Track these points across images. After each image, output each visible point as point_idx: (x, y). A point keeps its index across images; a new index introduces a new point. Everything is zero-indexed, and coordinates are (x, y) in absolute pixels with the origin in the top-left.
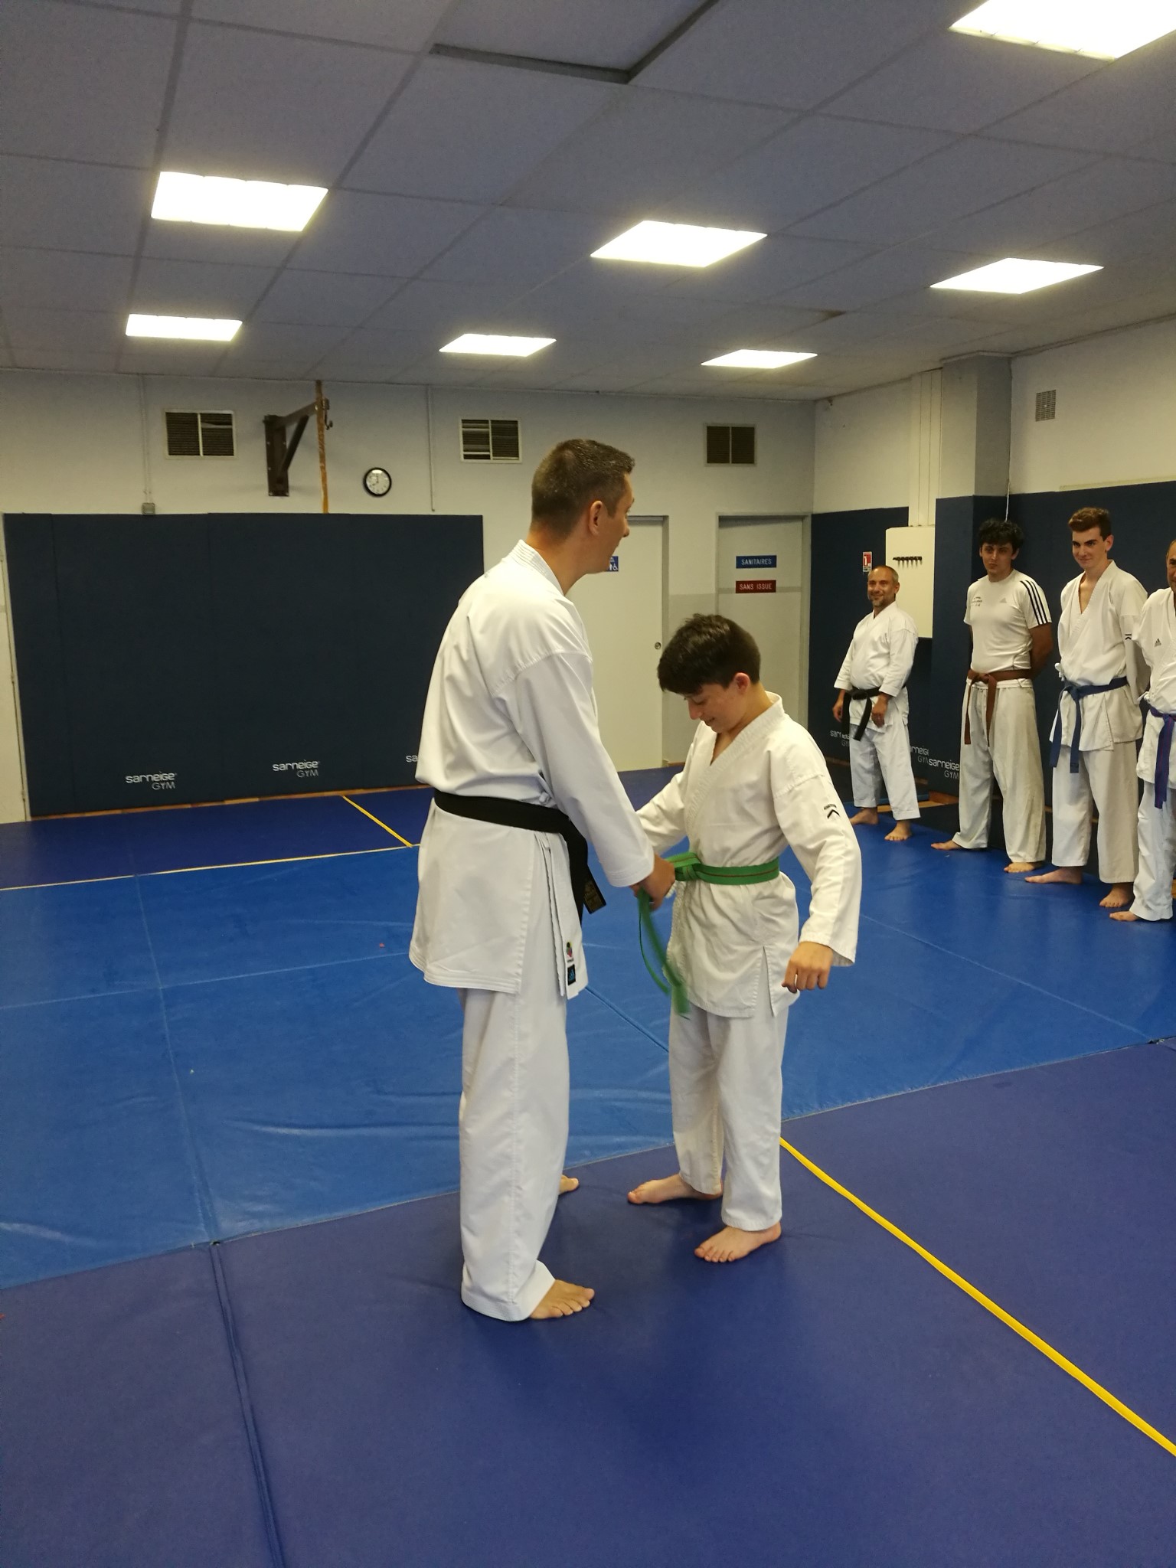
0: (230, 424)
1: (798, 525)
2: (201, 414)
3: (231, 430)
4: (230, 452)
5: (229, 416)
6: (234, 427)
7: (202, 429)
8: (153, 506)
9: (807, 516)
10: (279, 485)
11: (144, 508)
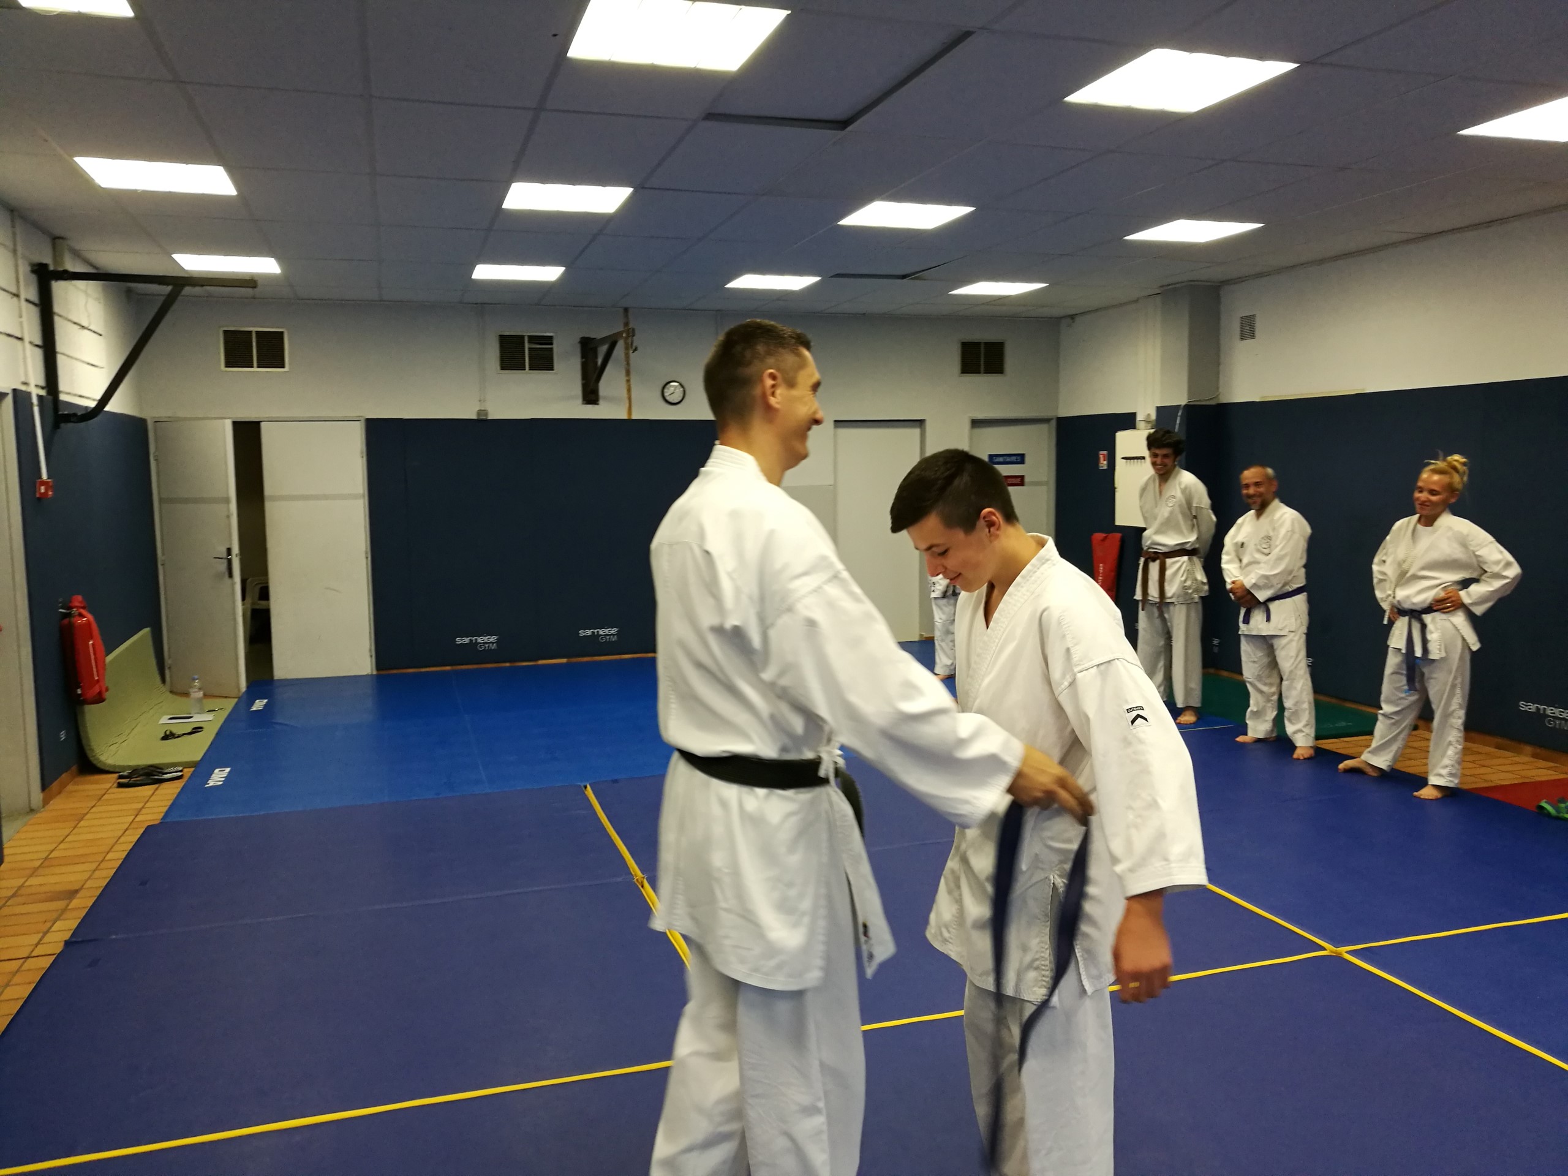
0: (552, 344)
1: (1044, 427)
2: (530, 337)
3: (551, 349)
4: (552, 369)
5: (551, 337)
6: (555, 346)
7: (530, 349)
8: (485, 412)
9: (1052, 419)
10: (591, 396)
11: (479, 412)
